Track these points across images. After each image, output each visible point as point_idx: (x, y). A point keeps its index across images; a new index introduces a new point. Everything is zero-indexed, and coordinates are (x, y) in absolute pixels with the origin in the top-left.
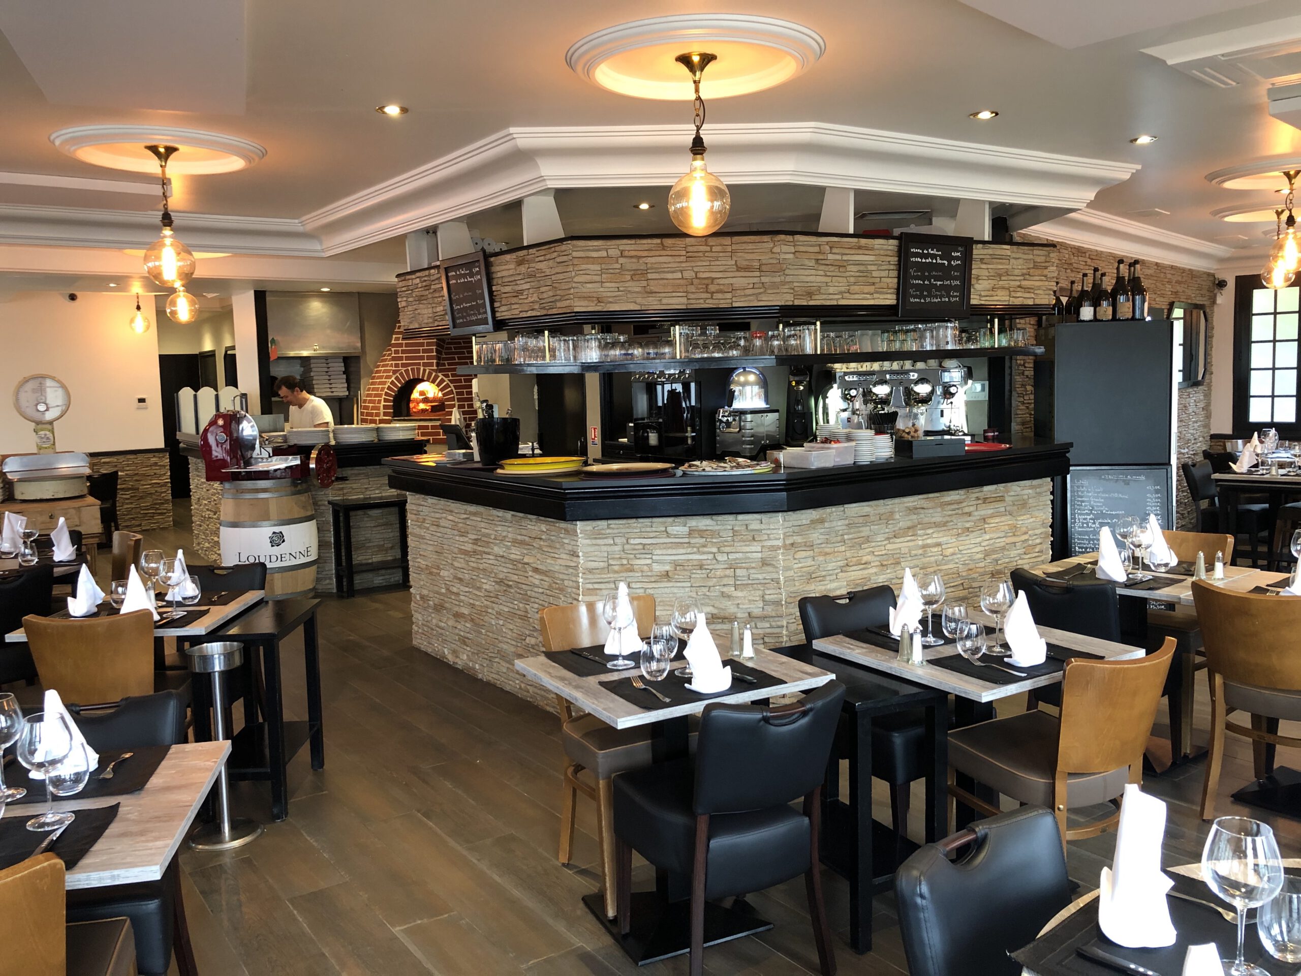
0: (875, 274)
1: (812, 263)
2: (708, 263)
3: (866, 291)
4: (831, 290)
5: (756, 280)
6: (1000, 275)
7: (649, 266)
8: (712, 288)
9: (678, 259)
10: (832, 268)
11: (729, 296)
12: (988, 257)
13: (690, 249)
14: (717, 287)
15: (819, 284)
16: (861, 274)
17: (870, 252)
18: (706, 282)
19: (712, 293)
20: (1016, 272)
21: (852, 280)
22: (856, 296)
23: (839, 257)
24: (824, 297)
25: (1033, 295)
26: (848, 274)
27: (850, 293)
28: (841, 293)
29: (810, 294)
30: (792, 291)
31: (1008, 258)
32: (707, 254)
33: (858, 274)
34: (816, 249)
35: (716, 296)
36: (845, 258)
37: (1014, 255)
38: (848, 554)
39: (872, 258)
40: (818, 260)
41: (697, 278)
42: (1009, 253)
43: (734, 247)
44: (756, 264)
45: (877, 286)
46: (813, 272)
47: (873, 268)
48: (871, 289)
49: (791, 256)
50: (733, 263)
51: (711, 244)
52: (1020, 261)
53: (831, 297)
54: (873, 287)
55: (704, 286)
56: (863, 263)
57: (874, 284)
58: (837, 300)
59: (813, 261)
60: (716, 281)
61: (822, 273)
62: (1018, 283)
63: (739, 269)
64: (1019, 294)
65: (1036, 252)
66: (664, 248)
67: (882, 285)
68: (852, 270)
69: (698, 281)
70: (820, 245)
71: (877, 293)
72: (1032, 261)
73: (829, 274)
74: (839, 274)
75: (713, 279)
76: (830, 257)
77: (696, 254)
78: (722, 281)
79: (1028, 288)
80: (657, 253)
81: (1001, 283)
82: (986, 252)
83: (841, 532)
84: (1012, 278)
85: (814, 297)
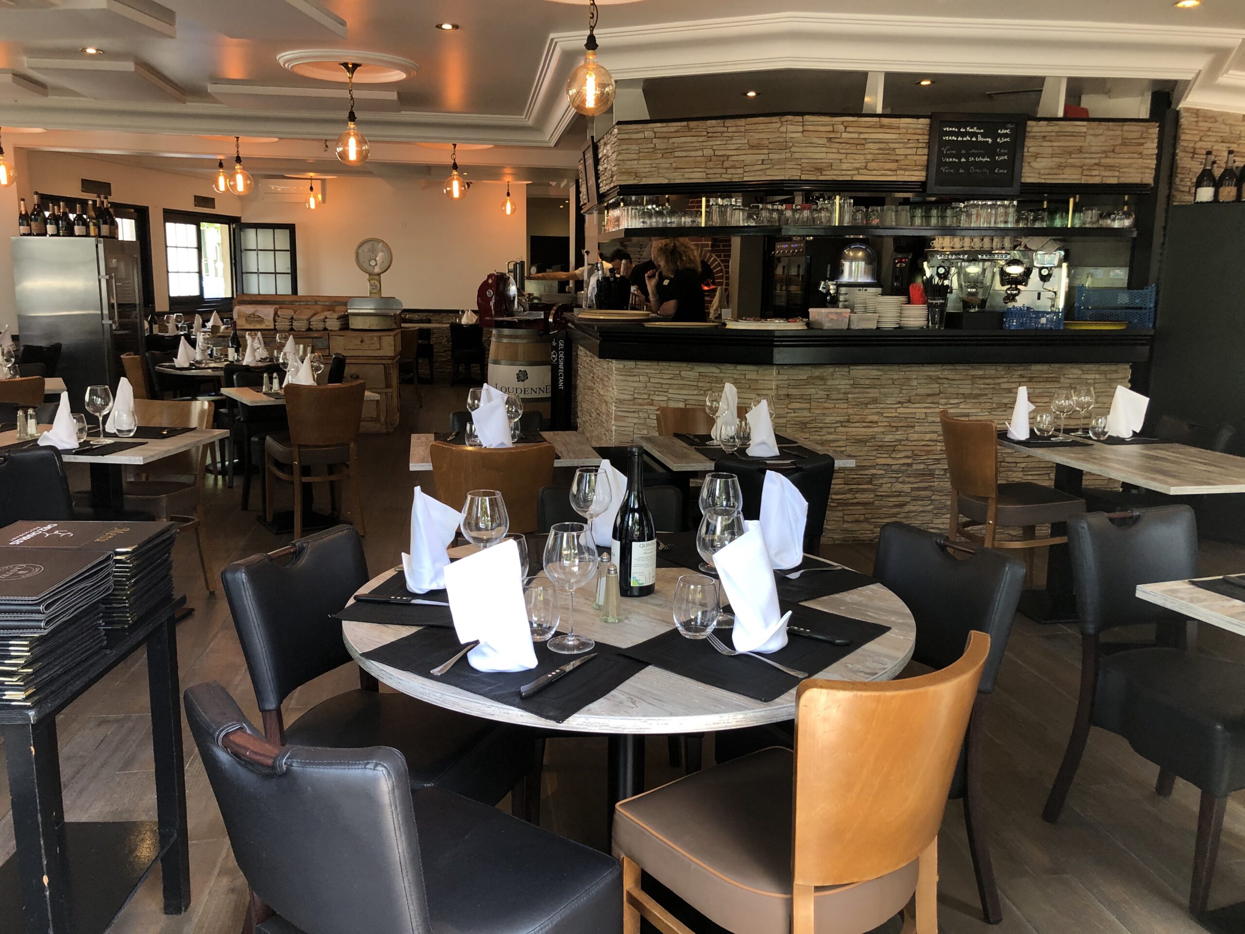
0: (898, 152)
1: (824, 141)
2: (724, 142)
3: (887, 168)
4: (844, 166)
5: (766, 157)
6: (1070, 153)
7: (676, 145)
8: (726, 164)
9: (701, 139)
10: (848, 146)
11: (740, 171)
12: (1054, 134)
13: (710, 130)
14: (731, 163)
15: (831, 161)
16: (881, 152)
17: (893, 131)
18: (722, 158)
19: (726, 168)
20: (1094, 149)
21: (869, 157)
22: (874, 172)
23: (856, 136)
24: (836, 172)
25: (1117, 174)
26: (866, 152)
27: (867, 169)
28: (857, 169)
29: (820, 170)
30: (800, 167)
31: (1084, 135)
32: (724, 134)
33: (877, 152)
34: (830, 128)
35: (730, 171)
36: (862, 136)
37: (1091, 132)
38: (850, 411)
39: (894, 136)
40: (831, 138)
41: (714, 155)
42: (1084, 129)
43: (747, 127)
44: (766, 142)
45: (902, 163)
46: (824, 149)
47: (897, 145)
48: (894, 166)
49: (800, 135)
50: (746, 141)
51: (728, 125)
52: (1102, 138)
53: (844, 172)
54: (896, 164)
55: (721, 163)
56: (885, 141)
57: (897, 161)
58: (852, 175)
59: (825, 140)
60: (731, 158)
61: (835, 150)
62: (1097, 161)
63: (752, 147)
64: (1094, 173)
65: (1125, 128)
66: (690, 129)
67: (907, 162)
68: (871, 147)
69: (715, 158)
70: (833, 125)
71: (901, 169)
72: (1120, 138)
73: (841, 151)
74: (855, 152)
75: (728, 156)
76: (845, 135)
77: (715, 135)
78: (734, 158)
79: (1111, 166)
80: (682, 134)
81: (1070, 161)
82: (1049, 129)
83: (843, 391)
84: (1085, 156)
85: (825, 173)
